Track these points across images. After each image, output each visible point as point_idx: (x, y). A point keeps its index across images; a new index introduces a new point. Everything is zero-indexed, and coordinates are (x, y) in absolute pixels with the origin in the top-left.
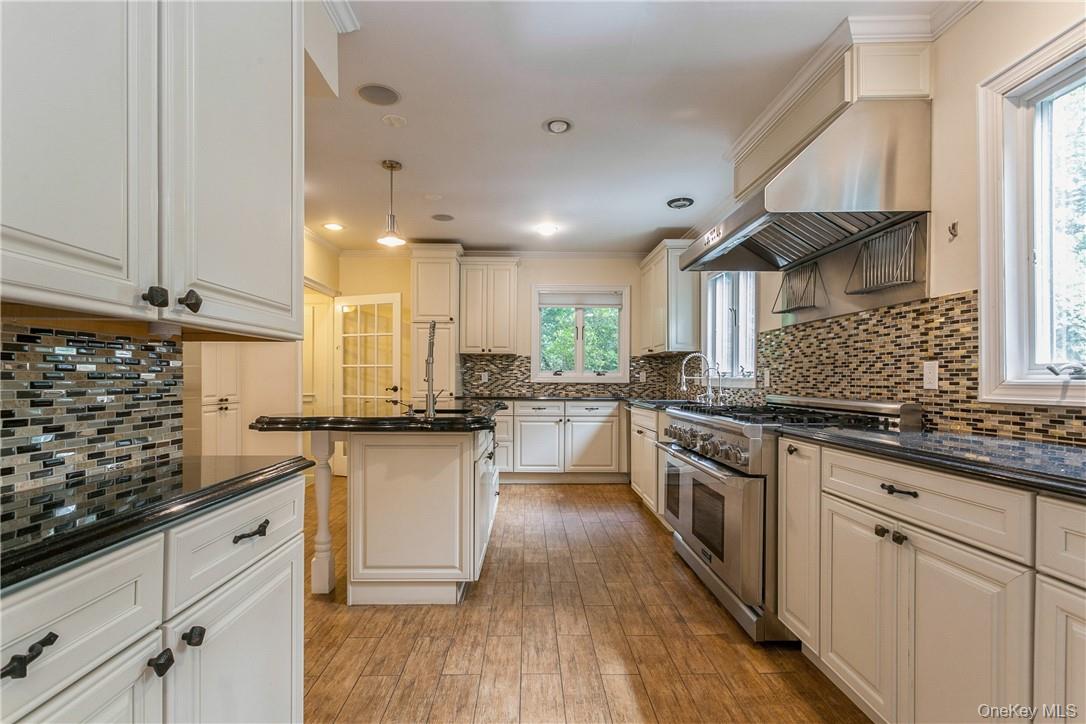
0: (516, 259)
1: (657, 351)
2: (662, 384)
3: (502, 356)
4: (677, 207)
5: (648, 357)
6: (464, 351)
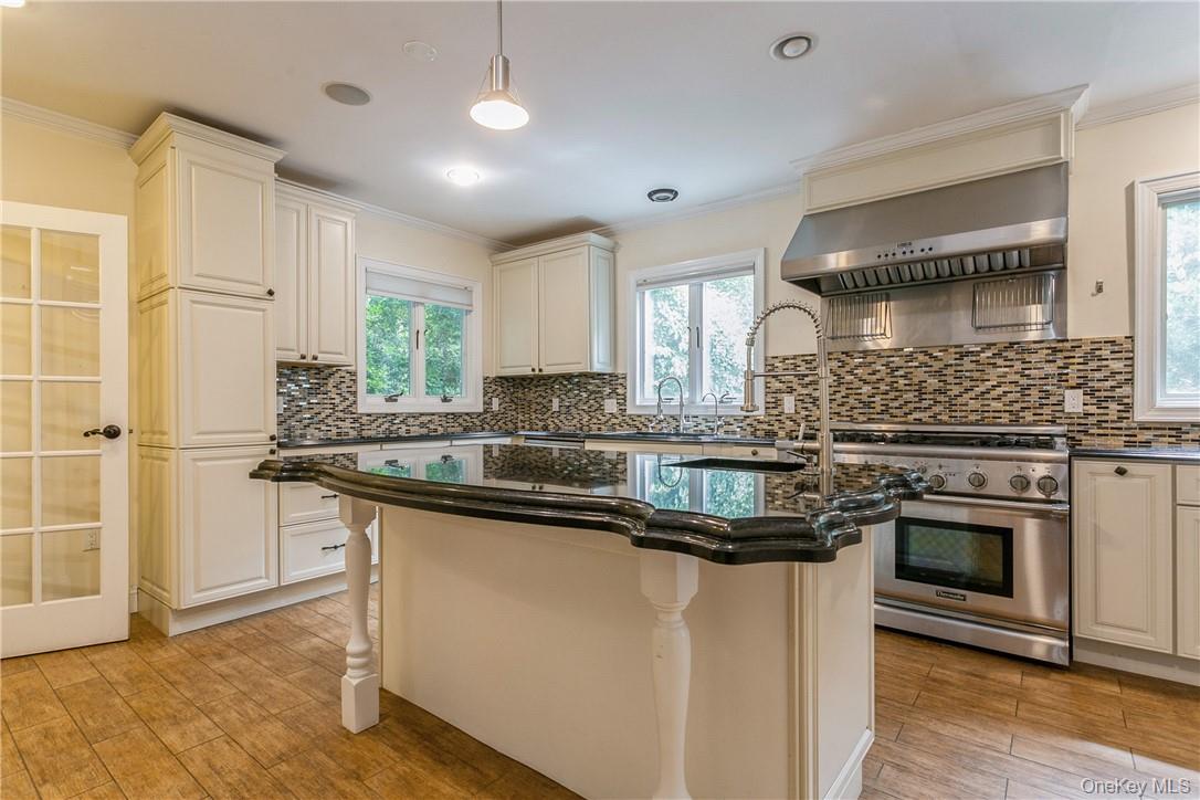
2: (514, 413)
4: (658, 199)
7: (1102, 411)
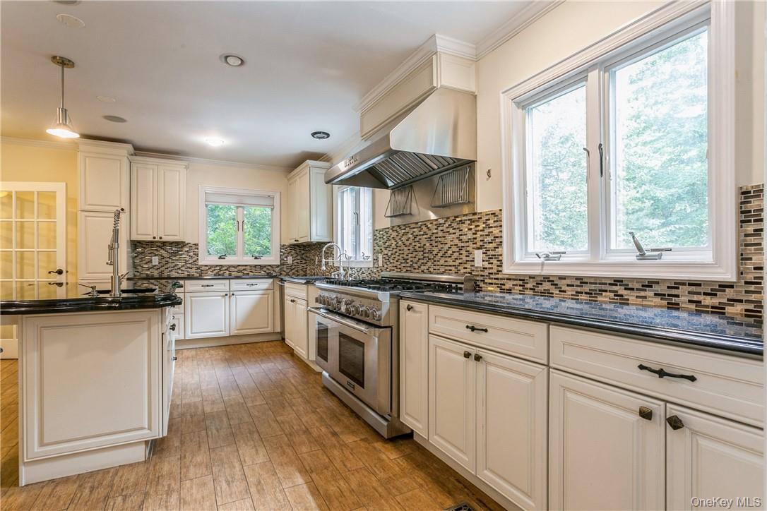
0: (185, 163)
1: (301, 241)
2: (304, 265)
3: (171, 243)
4: (318, 137)
5: (294, 245)
6: (135, 237)
7: (490, 266)
